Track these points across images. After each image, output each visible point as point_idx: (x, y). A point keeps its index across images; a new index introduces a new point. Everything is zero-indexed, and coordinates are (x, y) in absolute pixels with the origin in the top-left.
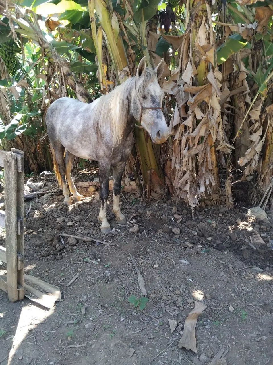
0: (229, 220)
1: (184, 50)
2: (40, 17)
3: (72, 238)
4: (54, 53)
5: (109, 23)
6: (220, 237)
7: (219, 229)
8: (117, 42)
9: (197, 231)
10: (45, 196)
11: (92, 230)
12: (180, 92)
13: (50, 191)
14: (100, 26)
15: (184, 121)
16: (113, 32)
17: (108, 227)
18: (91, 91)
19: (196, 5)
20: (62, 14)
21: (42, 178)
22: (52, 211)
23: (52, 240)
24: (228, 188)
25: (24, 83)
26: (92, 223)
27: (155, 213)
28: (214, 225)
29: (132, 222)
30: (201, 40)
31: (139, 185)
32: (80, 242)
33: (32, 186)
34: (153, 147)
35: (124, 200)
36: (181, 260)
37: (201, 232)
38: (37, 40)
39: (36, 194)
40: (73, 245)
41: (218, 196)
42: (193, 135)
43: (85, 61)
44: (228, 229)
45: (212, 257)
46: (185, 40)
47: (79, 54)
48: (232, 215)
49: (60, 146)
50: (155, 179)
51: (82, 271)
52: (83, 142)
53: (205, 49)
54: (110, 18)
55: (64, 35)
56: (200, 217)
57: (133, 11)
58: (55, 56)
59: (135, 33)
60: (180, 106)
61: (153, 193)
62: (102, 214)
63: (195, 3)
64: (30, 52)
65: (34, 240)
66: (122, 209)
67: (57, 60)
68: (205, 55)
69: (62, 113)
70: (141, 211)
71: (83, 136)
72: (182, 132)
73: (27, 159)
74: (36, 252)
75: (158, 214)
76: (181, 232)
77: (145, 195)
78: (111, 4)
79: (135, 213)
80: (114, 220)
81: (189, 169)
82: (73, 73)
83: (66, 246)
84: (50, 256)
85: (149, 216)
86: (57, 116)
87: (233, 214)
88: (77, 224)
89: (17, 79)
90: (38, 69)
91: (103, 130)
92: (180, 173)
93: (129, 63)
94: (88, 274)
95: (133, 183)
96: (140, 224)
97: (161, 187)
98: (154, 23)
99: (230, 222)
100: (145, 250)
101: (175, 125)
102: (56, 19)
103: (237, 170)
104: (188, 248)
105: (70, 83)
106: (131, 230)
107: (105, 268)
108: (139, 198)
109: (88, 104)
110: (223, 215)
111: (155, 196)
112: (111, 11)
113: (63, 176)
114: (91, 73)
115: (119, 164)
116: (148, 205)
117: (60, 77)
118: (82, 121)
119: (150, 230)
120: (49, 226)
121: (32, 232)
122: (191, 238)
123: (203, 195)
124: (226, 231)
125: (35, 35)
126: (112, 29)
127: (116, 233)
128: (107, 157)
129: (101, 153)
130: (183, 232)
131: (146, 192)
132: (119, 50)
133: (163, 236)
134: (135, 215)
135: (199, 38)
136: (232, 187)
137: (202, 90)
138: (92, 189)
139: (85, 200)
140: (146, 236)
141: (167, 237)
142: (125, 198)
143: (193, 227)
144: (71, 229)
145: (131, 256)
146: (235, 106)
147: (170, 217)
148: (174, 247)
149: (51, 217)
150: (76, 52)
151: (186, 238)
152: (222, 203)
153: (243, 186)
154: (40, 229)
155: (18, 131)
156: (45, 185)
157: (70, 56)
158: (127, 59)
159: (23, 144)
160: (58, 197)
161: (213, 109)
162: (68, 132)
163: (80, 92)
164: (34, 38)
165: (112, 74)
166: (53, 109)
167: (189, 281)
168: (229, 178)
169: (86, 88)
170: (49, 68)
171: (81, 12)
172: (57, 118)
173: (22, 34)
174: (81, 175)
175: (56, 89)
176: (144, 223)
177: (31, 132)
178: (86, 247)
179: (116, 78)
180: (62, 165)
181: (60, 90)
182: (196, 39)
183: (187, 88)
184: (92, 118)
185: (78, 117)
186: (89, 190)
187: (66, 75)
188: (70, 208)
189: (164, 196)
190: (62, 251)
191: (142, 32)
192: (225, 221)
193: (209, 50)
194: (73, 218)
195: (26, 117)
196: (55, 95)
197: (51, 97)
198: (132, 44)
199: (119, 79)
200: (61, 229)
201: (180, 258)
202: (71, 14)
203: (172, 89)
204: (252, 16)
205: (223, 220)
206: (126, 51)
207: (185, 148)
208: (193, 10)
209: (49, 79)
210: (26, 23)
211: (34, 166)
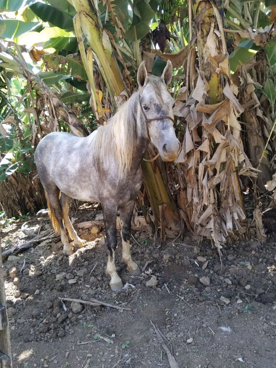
0: (265, 258)
1: (191, 64)
2: (23, 49)
3: (76, 304)
4: (42, 85)
5: (99, 43)
6: (260, 283)
7: (256, 271)
8: (111, 63)
9: (230, 277)
10: (42, 244)
11: (99, 289)
12: (191, 113)
13: (47, 237)
14: (90, 47)
15: (198, 147)
16: (105, 53)
17: (119, 283)
18: (85, 121)
19: (201, 11)
20: (47, 43)
21: (39, 219)
22: (50, 264)
23: (52, 307)
24: (258, 218)
25: (12, 119)
26: (99, 278)
27: (173, 257)
28: (250, 267)
29: (148, 273)
30: (210, 51)
31: (149, 222)
32: (86, 308)
33: (27, 232)
34: (162, 178)
35: (134, 242)
36: (220, 326)
37: (235, 279)
38: (23, 73)
39: (31, 243)
40: (79, 313)
41: (246, 229)
42: (213, 161)
43: (76, 91)
44: (267, 270)
45: (259, 317)
46: (190, 52)
47: (69, 84)
48: (267, 251)
49: (54, 188)
50: (169, 215)
51: (93, 356)
52: (82, 183)
53: (219, 60)
54: (100, 37)
55: (49, 63)
56: (230, 258)
57: (124, 28)
58: (43, 87)
59: (128, 54)
60: (192, 129)
61: (168, 231)
62: (111, 267)
63: (200, 9)
64: (18, 86)
65: (30, 308)
66: (133, 254)
67: (45, 92)
68: (219, 67)
69: (54, 151)
70: (156, 256)
71: (80, 176)
72: (198, 158)
73: (22, 198)
74: (33, 327)
75: (178, 257)
76: (211, 281)
77: (158, 233)
78: (100, 21)
79: (149, 258)
80: (126, 270)
81: (211, 202)
82: (64, 104)
83: (70, 315)
84: (50, 331)
85: (167, 261)
86: (47, 155)
87: (268, 249)
88: (80, 280)
89: (4, 116)
90: (28, 104)
91: (106, 166)
92: (199, 207)
93: (127, 86)
94: (101, 361)
95: (142, 219)
96: (158, 274)
97: (176, 222)
98: (148, 43)
99: (268, 260)
100: (170, 315)
101: (187, 151)
102: (40, 49)
103: (267, 197)
104: (225, 305)
105: (62, 115)
106: (148, 284)
107: (123, 349)
108: (151, 238)
109: (84, 138)
110: (256, 252)
111: (170, 234)
112: (100, 29)
113: (60, 221)
114: (83, 103)
115: (127, 204)
116: (164, 245)
117: (50, 109)
118: (79, 158)
119: (172, 282)
120: (47, 287)
121: (27, 296)
122: (225, 289)
123: (231, 232)
124: (265, 274)
125: (20, 68)
126: (104, 50)
127: (130, 290)
128: (113, 197)
129: (106, 193)
130: (213, 282)
131: (159, 230)
132: (114, 72)
133: (189, 290)
134: (150, 262)
135: (208, 48)
136: (263, 217)
137: (218, 108)
138: (95, 230)
139: (88, 246)
140: (169, 291)
141: (195, 291)
142: (135, 237)
143: (224, 273)
144: (74, 288)
145: (154, 326)
146: (246, 122)
147: (192, 260)
148: (207, 307)
149: (49, 273)
150: (66, 83)
151: (219, 290)
152: (252, 237)
153: (274, 213)
154: (37, 291)
155: (9, 171)
156: (42, 229)
157: (60, 87)
158: (124, 82)
159: (18, 183)
160: (57, 244)
161: (232, 128)
162: (63, 173)
163: (73, 123)
164: (19, 71)
165: (107, 101)
166: (42, 148)
167: (239, 361)
168: (258, 207)
169: (80, 119)
170: (37, 102)
171: (68, 38)
172: (48, 157)
173: (6, 69)
174: (81, 212)
175: (47, 122)
176: (163, 272)
177: (24, 169)
178: (95, 315)
179: (111, 104)
180: (58, 209)
181: (51, 124)
182: (204, 50)
183: (200, 107)
184: (91, 154)
185: (73, 155)
186: (92, 232)
187: (56, 107)
188: (71, 258)
189: (180, 232)
190: (65, 324)
191: (136, 53)
192: (260, 260)
193: (223, 61)
194: (75, 273)
195: (19, 153)
196: (46, 129)
197: (42, 132)
198: (127, 64)
199: (116, 105)
200: (62, 289)
201: (218, 324)
202: (56, 42)
203: (181, 111)
204: (250, 26)
205: (258, 259)
206: (122, 72)
207: (203, 178)
208: (198, 17)
209: (38, 112)
210: (9, 57)
211: (31, 205)
